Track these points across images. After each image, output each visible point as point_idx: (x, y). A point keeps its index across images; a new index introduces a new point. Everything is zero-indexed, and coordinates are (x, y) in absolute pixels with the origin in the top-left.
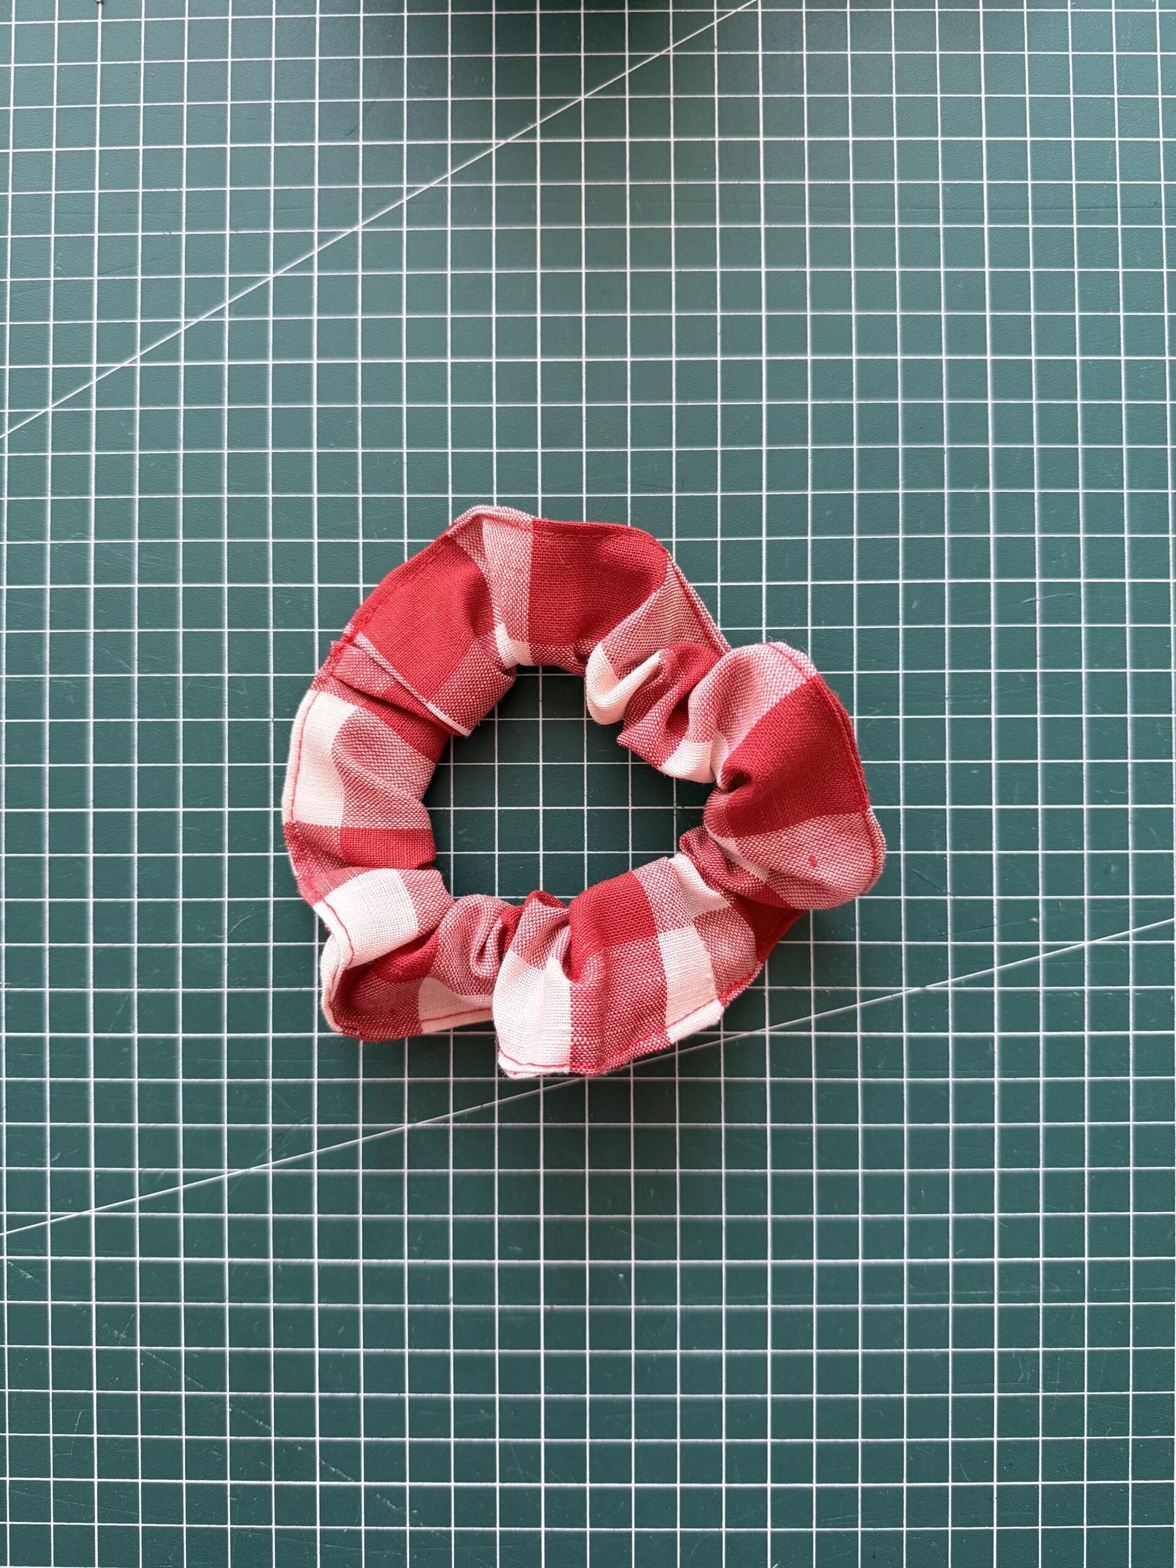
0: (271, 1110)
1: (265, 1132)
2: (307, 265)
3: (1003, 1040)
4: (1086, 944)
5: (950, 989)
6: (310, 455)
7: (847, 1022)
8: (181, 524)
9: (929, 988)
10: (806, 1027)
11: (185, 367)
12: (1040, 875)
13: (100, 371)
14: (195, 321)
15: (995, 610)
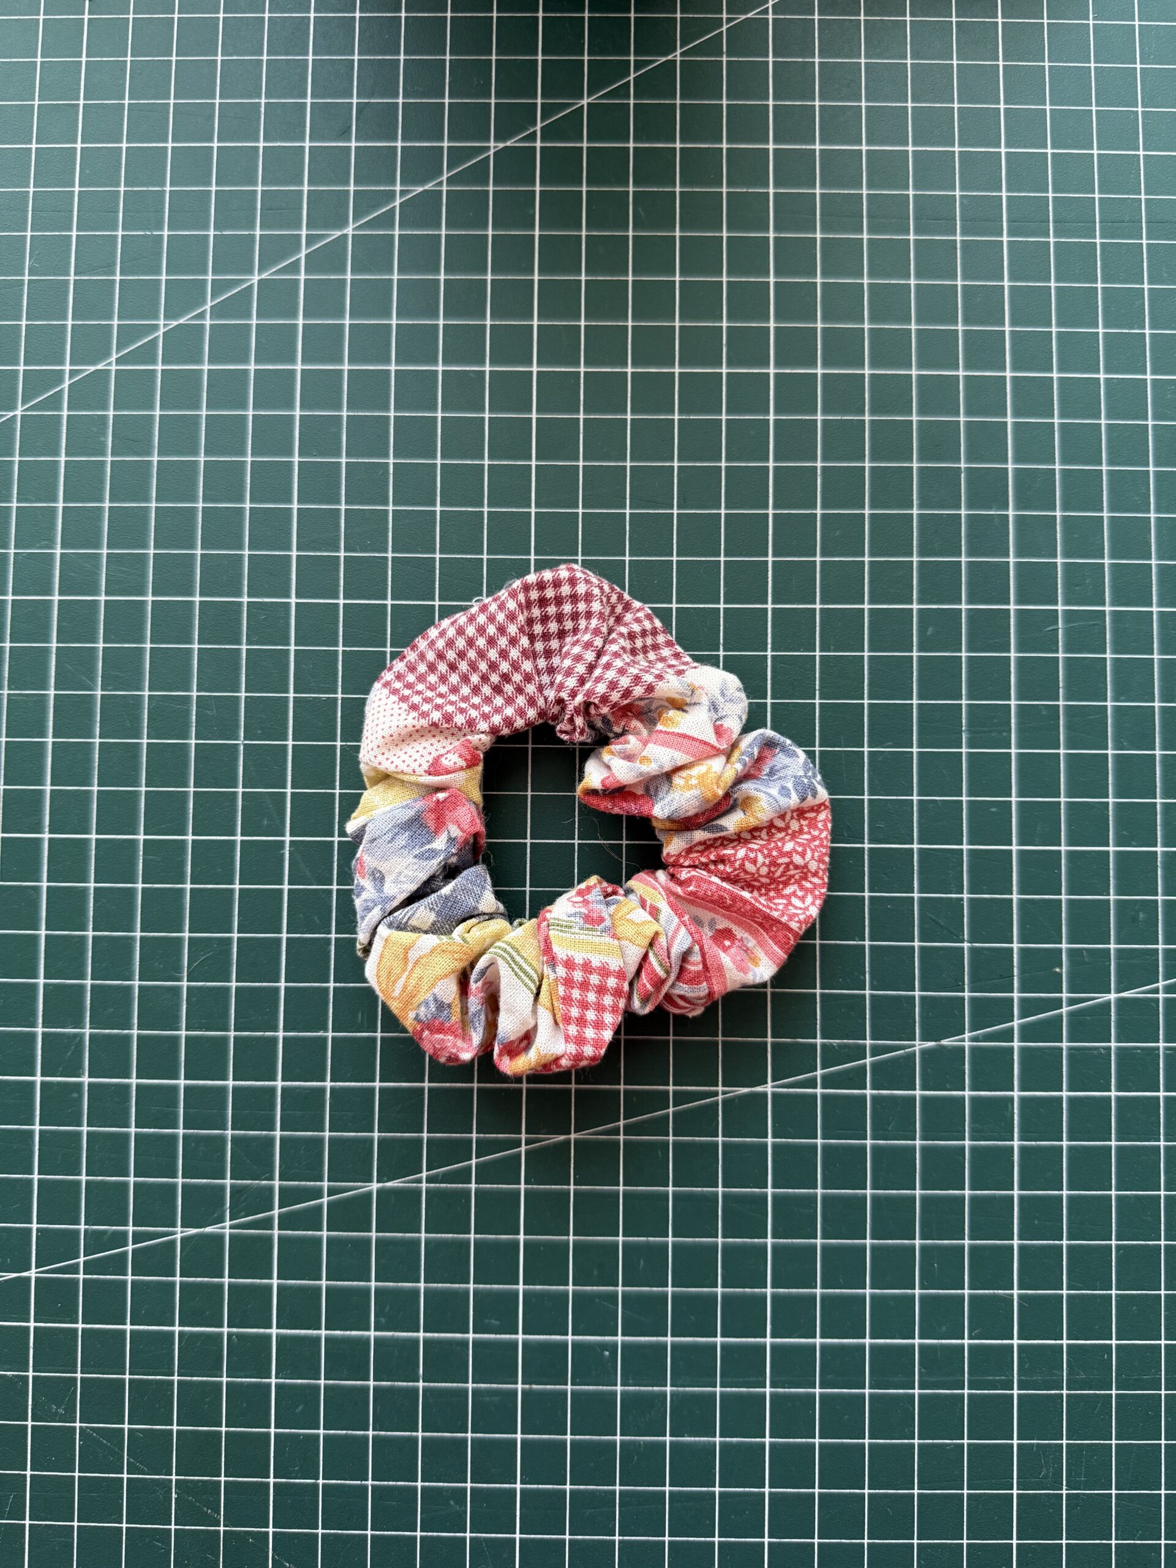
0: (229, 1165)
1: (222, 1188)
2: (294, 267)
3: (1023, 1100)
4: (1112, 996)
5: (967, 1044)
6: (291, 463)
7: (856, 1078)
8: (153, 534)
9: (945, 1042)
10: (812, 1083)
11: (163, 370)
12: (1064, 922)
13: (73, 373)
14: (175, 323)
15: (1015, 638)
